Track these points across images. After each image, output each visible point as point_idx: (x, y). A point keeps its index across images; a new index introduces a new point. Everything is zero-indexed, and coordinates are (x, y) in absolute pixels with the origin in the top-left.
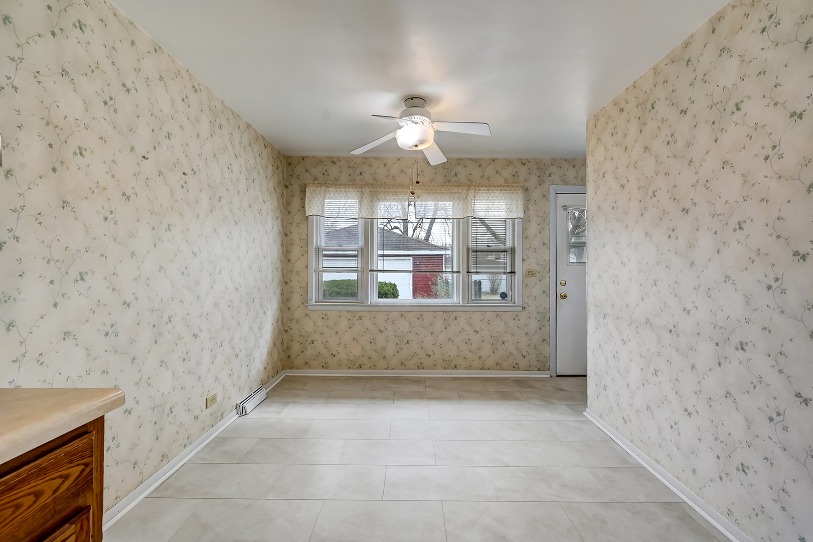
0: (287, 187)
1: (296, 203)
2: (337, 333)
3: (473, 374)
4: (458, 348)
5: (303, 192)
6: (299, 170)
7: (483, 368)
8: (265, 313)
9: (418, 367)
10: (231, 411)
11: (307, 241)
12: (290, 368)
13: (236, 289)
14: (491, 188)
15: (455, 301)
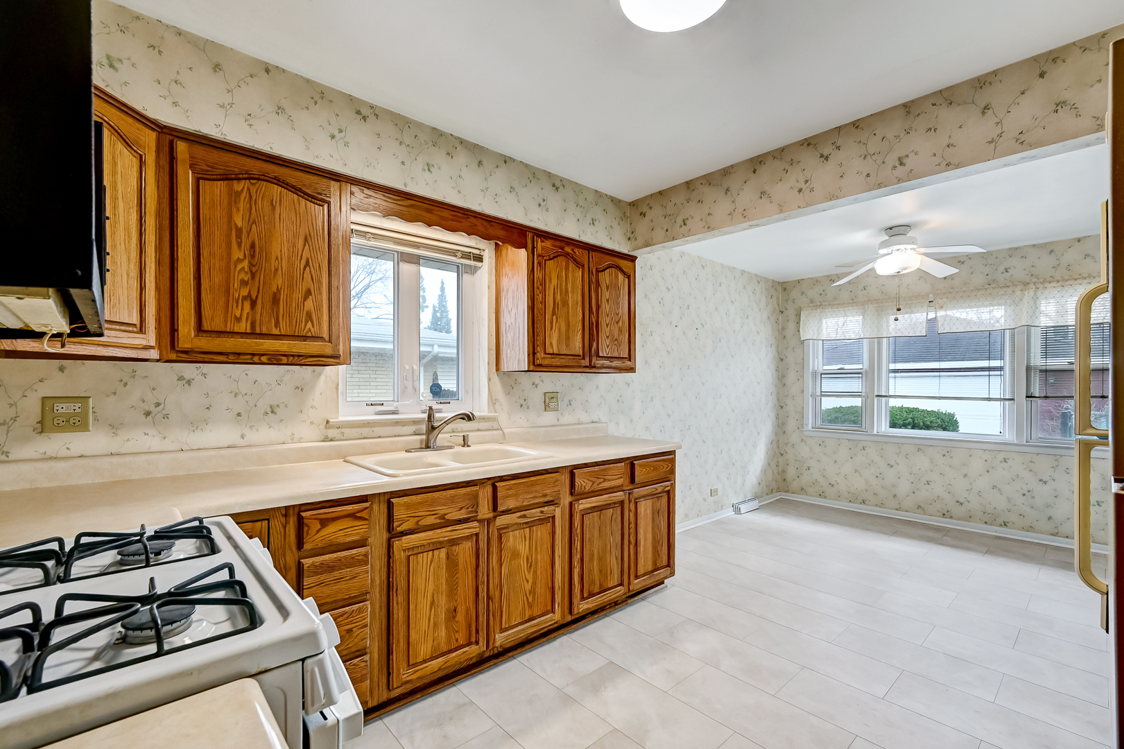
0: (782, 312)
1: (791, 326)
2: (836, 461)
3: (1037, 539)
4: (1009, 500)
5: (798, 315)
6: (795, 294)
7: (1057, 533)
8: (759, 433)
9: (944, 514)
10: (729, 507)
11: (802, 364)
12: (786, 492)
13: (733, 410)
14: (1067, 283)
15: (1007, 437)
